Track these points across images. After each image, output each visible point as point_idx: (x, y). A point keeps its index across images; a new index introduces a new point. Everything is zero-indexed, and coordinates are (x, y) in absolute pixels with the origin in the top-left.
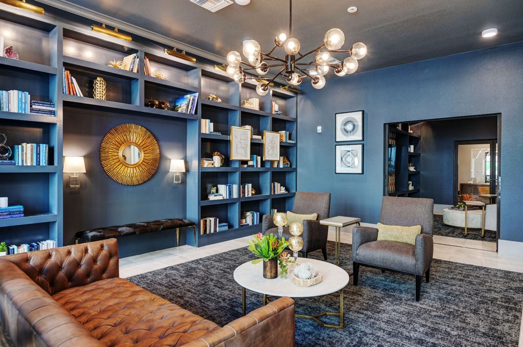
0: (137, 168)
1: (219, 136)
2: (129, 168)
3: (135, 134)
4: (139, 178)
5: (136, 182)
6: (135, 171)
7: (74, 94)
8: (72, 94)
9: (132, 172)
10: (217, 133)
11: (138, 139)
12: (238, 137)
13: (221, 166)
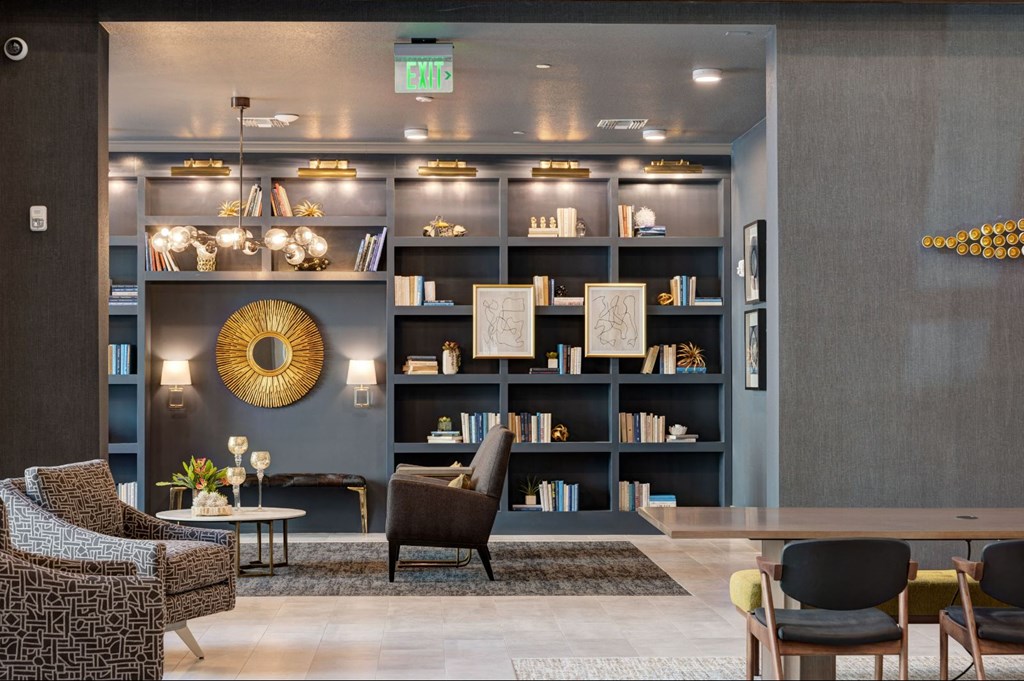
0: (280, 377)
1: (448, 307)
2: (265, 378)
3: (275, 317)
4: (283, 395)
5: (277, 403)
6: (276, 383)
7: (163, 269)
8: (159, 269)
9: (269, 384)
10: (443, 303)
11: (281, 325)
12: (494, 305)
13: (458, 373)
